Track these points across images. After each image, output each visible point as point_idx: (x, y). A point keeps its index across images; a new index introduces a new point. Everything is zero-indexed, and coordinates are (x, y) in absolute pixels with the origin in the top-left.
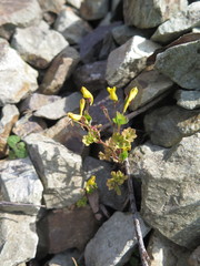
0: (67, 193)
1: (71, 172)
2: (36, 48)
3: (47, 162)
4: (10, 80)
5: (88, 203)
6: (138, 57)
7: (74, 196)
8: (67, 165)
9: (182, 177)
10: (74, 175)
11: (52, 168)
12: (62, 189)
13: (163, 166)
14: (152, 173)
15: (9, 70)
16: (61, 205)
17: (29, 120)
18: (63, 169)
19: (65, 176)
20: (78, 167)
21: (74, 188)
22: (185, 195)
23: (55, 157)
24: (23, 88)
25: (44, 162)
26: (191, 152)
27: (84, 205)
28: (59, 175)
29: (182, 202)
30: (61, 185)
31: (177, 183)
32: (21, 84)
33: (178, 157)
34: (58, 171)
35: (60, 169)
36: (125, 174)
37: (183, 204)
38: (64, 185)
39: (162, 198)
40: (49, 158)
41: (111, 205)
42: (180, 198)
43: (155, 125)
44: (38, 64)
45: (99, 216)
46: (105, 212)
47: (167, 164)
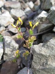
0: (11, 56)
1: (14, 49)
2: (16, 14)
3: (7, 44)
4: (5, 19)
5: (17, 61)
6: (43, 16)
7: (13, 57)
8: (13, 46)
9: (48, 54)
10: (15, 50)
11: (8, 46)
12: (9, 54)
13: (41, 48)
14: (36, 50)
15: (5, 16)
16: (8, 60)
17: (7, 32)
18: (12, 47)
19: (11, 50)
20: (17, 48)
21: (13, 55)
22: (49, 63)
23: (10, 43)
24: (8, 23)
25: (6, 43)
26: (53, 45)
27: (15, 61)
28: (10, 49)
29: (47, 66)
30: (9, 53)
31: (46, 56)
32: (8, 21)
33: (48, 46)
34: (9, 48)
35: (11, 47)
36: (30, 52)
37: (47, 67)
38: (10, 53)
39: (39, 62)
40: (8, 43)
41: (25, 64)
42: (47, 64)
43: (45, 38)
44: (15, 18)
45: (19, 67)
46: (22, 66)
47: (43, 48)
